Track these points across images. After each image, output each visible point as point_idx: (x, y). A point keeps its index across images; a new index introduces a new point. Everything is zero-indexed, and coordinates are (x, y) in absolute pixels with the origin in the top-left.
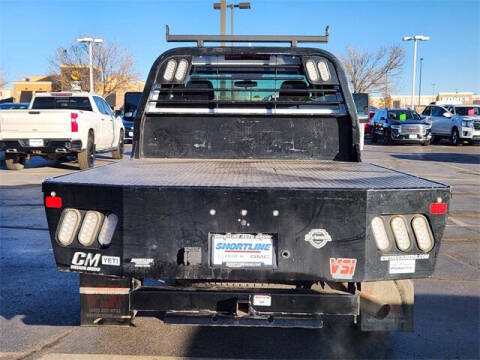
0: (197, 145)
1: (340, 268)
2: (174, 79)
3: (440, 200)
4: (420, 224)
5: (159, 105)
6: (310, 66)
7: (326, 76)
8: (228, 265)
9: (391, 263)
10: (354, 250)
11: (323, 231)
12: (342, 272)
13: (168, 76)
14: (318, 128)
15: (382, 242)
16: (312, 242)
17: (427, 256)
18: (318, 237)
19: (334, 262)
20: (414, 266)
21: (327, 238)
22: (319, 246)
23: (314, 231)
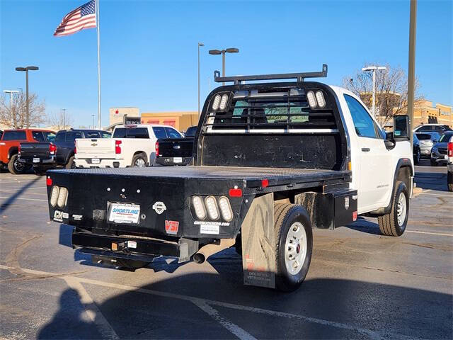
0: (236, 157)
1: (171, 227)
2: (219, 109)
3: (236, 187)
4: (224, 202)
5: (214, 128)
6: (310, 95)
7: (322, 103)
8: (116, 222)
9: (202, 226)
10: (178, 216)
11: (162, 203)
12: (172, 230)
13: (215, 107)
14: (320, 143)
15: (200, 213)
16: (156, 210)
17: (228, 224)
18: (159, 207)
19: (167, 223)
20: (218, 230)
21: (164, 208)
22: (159, 213)
23: (157, 203)
